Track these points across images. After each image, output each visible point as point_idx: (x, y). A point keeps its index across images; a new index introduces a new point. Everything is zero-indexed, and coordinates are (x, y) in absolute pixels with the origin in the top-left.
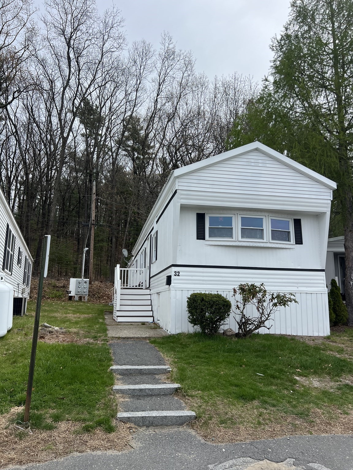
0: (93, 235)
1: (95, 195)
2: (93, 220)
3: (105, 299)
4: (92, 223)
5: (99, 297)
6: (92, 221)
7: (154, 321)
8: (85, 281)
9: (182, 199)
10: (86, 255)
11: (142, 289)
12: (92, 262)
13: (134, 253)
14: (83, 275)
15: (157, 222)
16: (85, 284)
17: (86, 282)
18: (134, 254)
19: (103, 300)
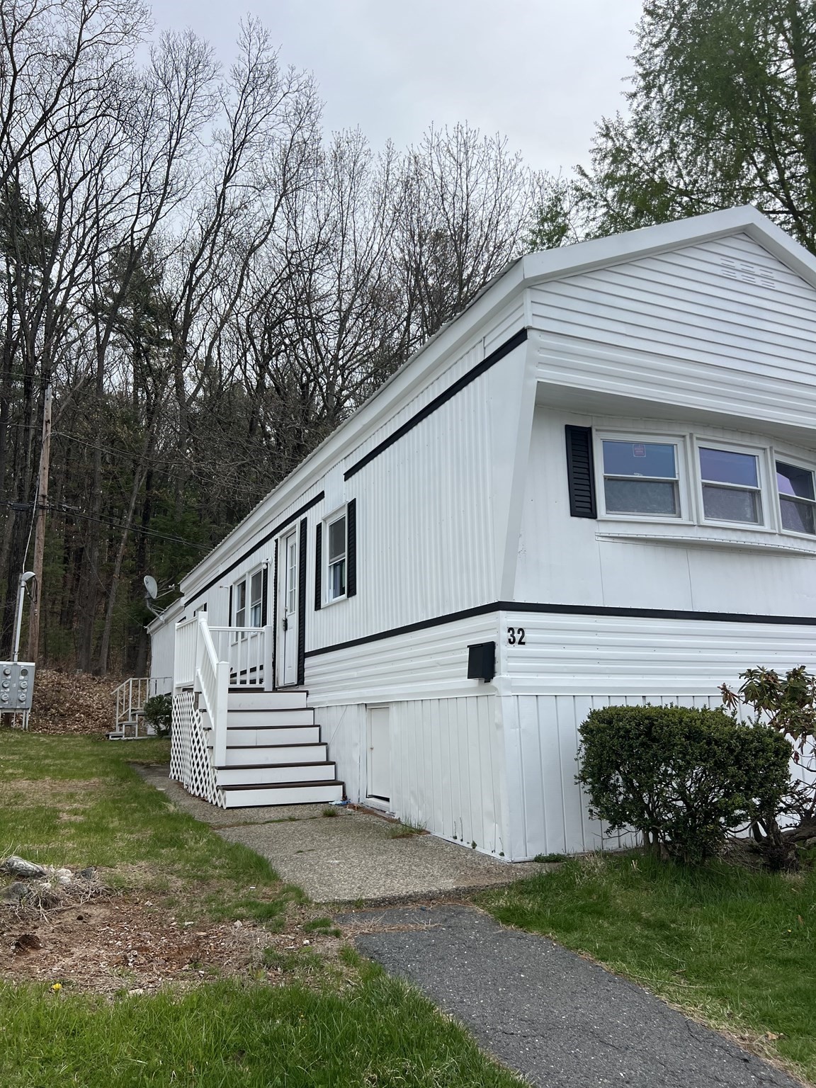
0: (42, 537)
1: (49, 426)
2: (44, 496)
3: (79, 720)
4: (41, 503)
5: (62, 715)
6: (41, 499)
7: (345, 797)
8: (23, 668)
9: (542, 363)
10: (25, 592)
11: (261, 690)
12: (38, 615)
13: (188, 585)
14: (17, 650)
15: (348, 475)
16: (22, 677)
17: (24, 672)
18: (187, 588)
19: (73, 724)
